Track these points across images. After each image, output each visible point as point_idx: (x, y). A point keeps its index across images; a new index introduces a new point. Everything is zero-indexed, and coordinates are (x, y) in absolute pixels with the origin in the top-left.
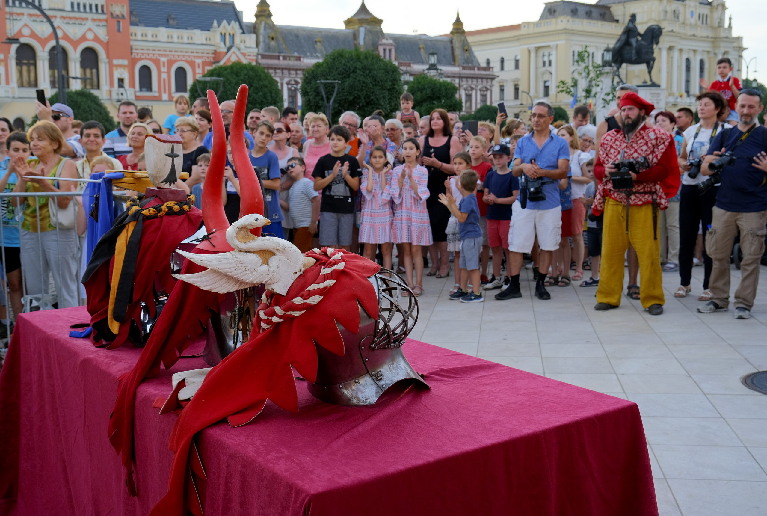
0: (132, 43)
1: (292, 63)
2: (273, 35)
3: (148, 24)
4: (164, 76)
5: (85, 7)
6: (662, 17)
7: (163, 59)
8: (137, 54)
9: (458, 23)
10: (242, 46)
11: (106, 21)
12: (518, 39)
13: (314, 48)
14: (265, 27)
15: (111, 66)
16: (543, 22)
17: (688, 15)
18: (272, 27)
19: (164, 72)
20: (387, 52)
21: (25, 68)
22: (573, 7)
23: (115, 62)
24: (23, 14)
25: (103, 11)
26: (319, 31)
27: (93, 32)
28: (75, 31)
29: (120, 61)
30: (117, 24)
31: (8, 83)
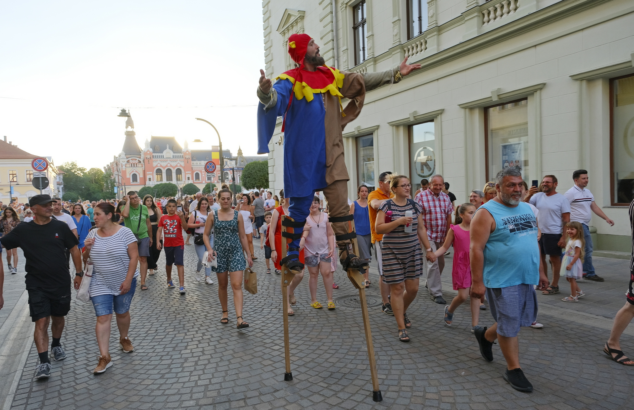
0: (193, 166)
2: (242, 160)
3: (199, 160)
4: (204, 175)
5: (177, 156)
7: (203, 170)
8: (194, 169)
11: (184, 160)
14: (240, 158)
15: (186, 174)
18: (243, 157)
23: (187, 172)
24: (158, 160)
25: (183, 157)
27: (180, 164)
28: (174, 164)
29: (188, 172)
30: (187, 161)
31: (153, 180)
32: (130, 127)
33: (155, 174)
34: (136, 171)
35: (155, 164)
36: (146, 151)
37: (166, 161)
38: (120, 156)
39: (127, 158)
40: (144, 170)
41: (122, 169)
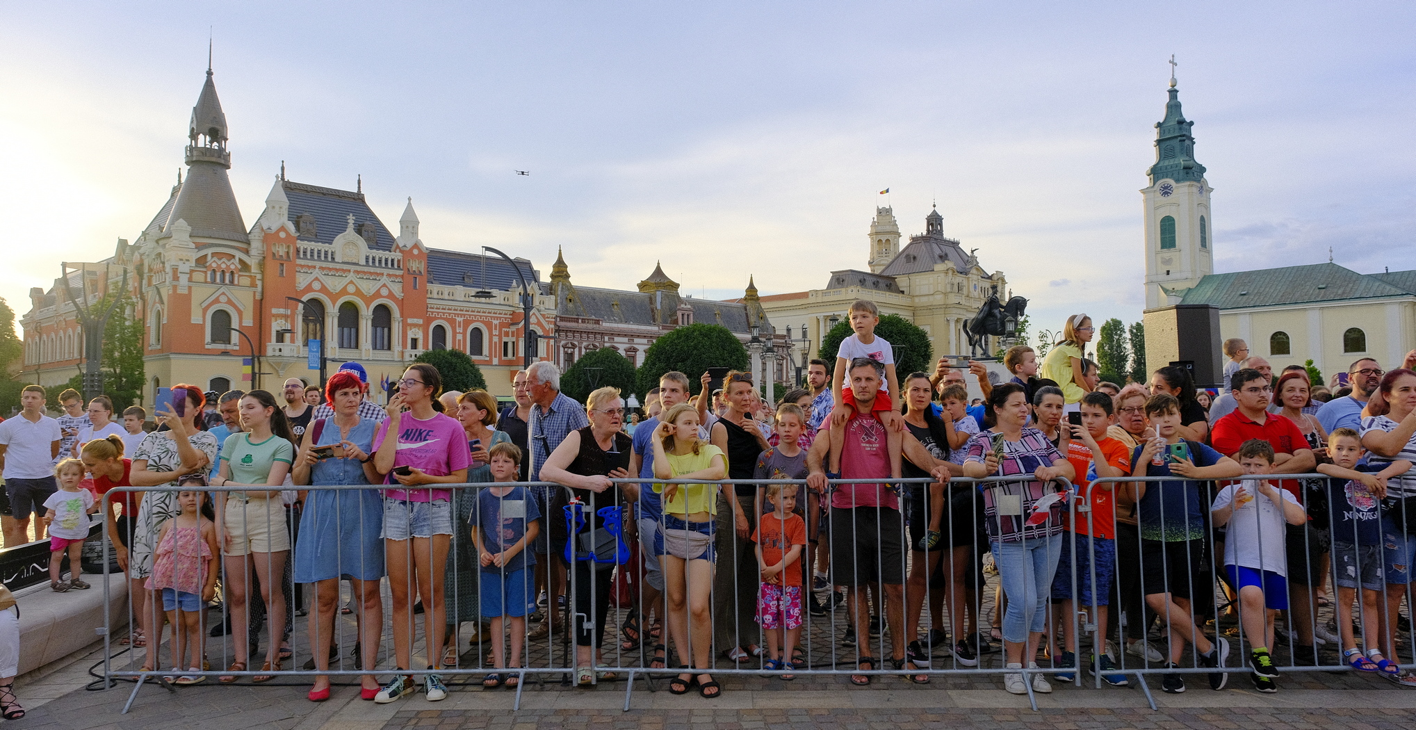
0: (429, 301)
1: (590, 326)
2: (571, 296)
3: (443, 282)
4: (459, 337)
5: (380, 261)
6: (949, 290)
7: (459, 319)
8: (432, 312)
9: (752, 288)
10: (542, 307)
11: (402, 276)
12: (805, 307)
13: (612, 311)
14: (562, 288)
15: (405, 326)
16: (832, 291)
17: (972, 289)
18: (570, 288)
19: (459, 333)
20: (686, 316)
21: (311, 326)
22: (861, 277)
23: (410, 321)
24: (315, 267)
25: (399, 267)
26: (616, 294)
27: (388, 288)
28: (368, 287)
29: (415, 321)
30: (412, 280)
31: (289, 341)
32: (208, 135)
33: (300, 318)
34: (230, 302)
35: (302, 281)
36: (274, 228)
37: (341, 275)
39: (199, 247)
40: (258, 297)
41: (175, 287)
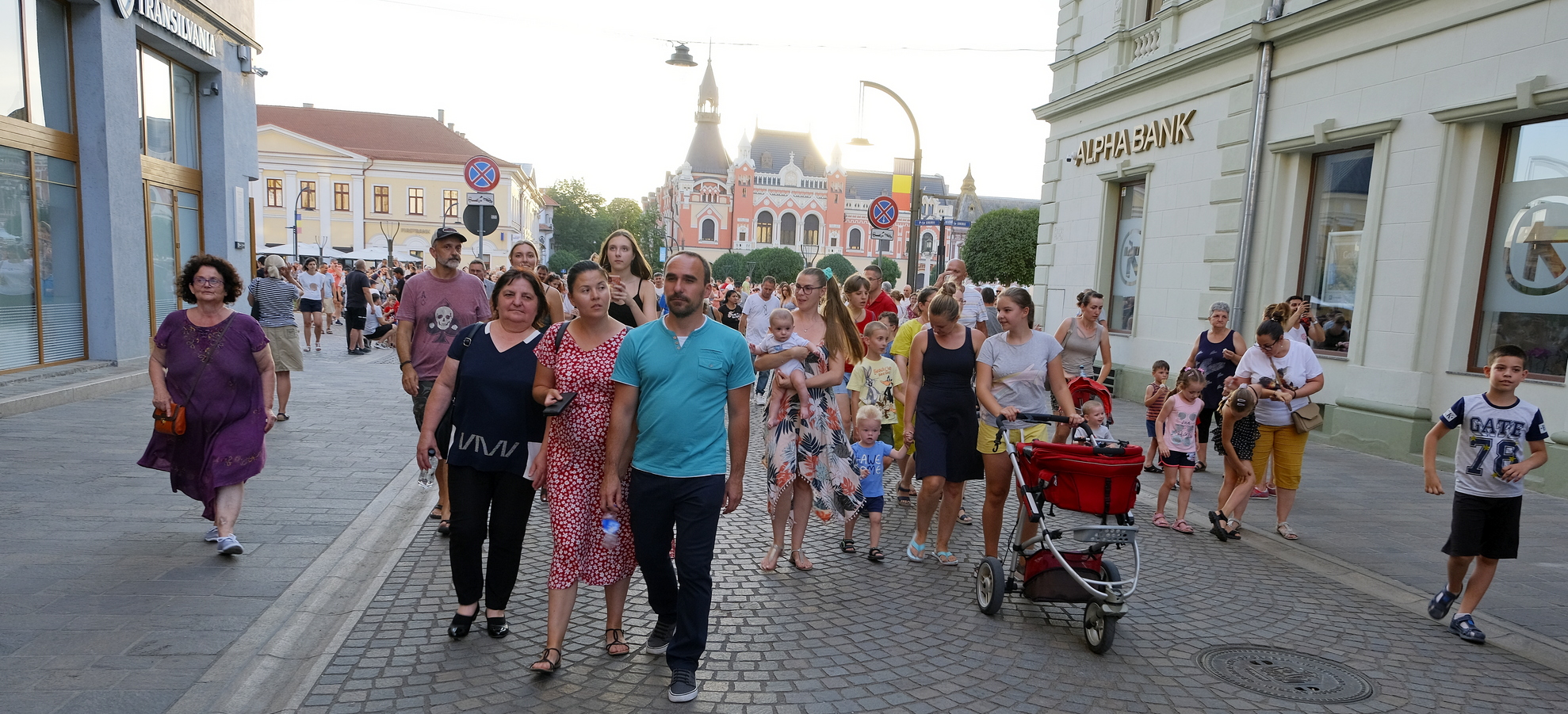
0: (846, 211)
2: (972, 205)
3: (858, 198)
4: (870, 237)
5: (812, 183)
8: (850, 219)
10: (939, 214)
11: (827, 194)
14: (966, 199)
15: (828, 229)
18: (975, 198)
21: (763, 229)
23: (831, 226)
24: (767, 190)
25: (825, 187)
27: (815, 202)
28: (802, 203)
29: (835, 226)
30: (835, 198)
31: (750, 240)
32: (708, 103)
33: (756, 224)
34: (713, 214)
35: (757, 199)
36: (740, 165)
37: (783, 194)
38: (679, 173)
39: (695, 180)
40: (731, 211)
41: (682, 205)
